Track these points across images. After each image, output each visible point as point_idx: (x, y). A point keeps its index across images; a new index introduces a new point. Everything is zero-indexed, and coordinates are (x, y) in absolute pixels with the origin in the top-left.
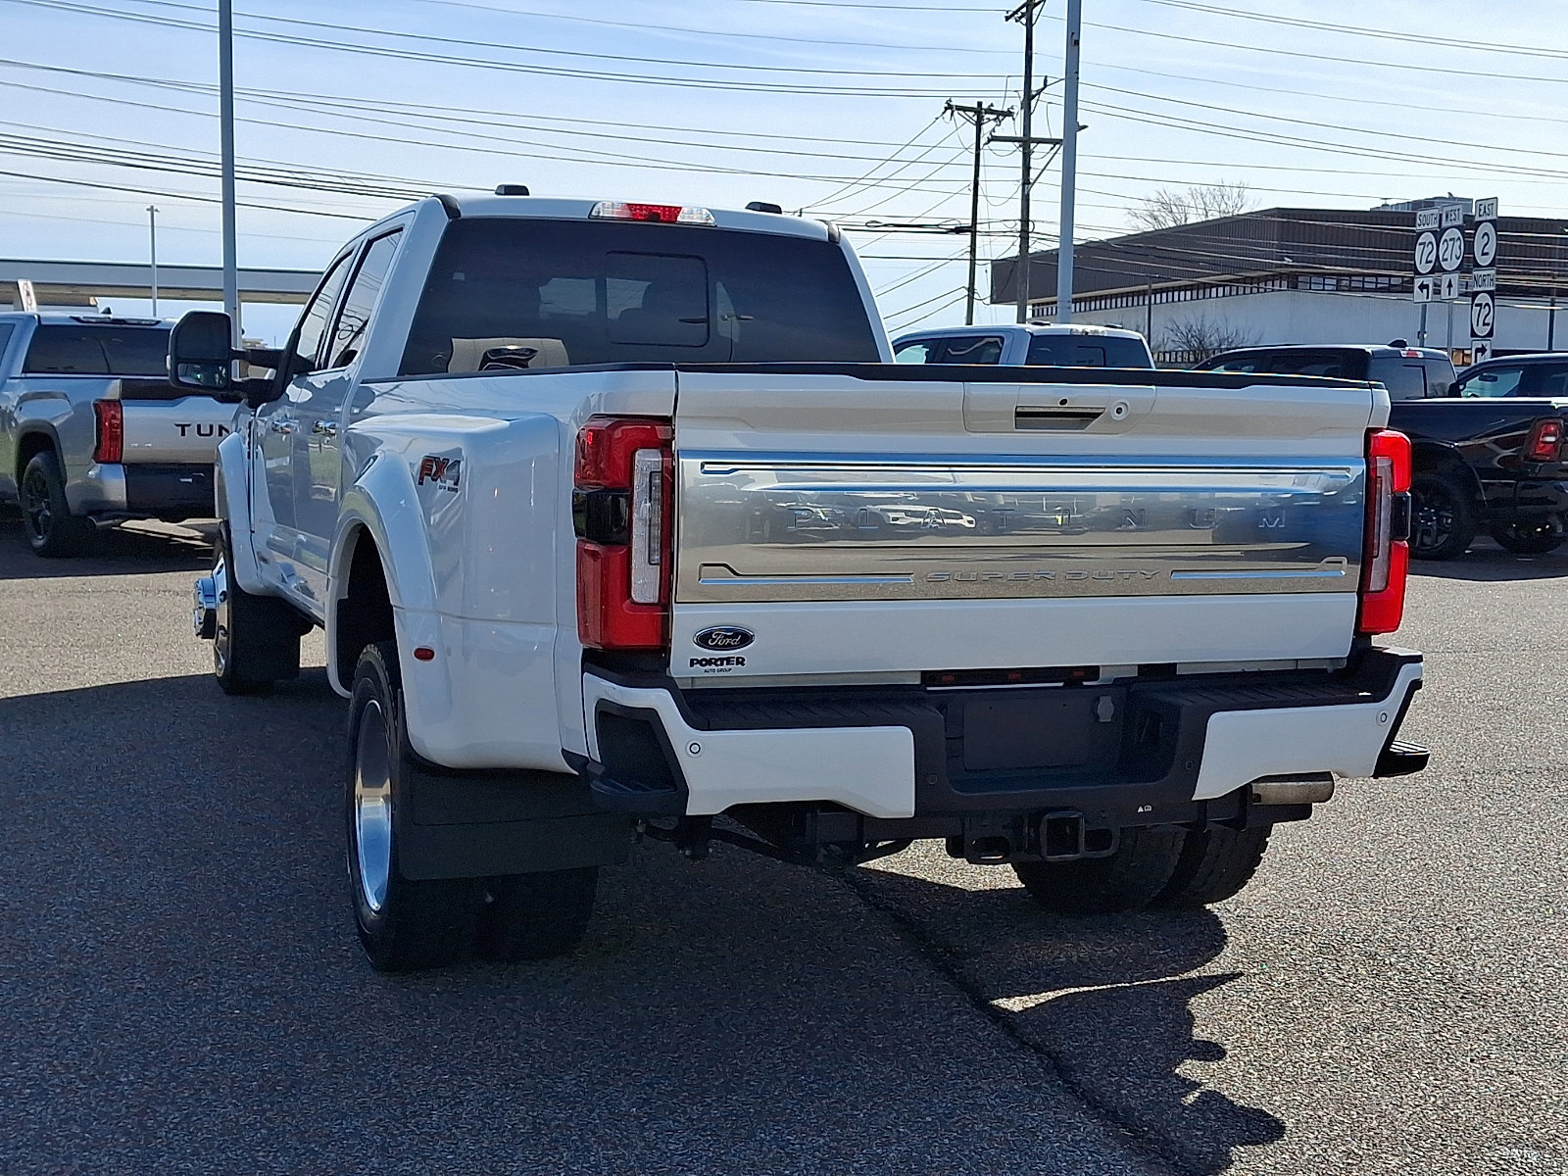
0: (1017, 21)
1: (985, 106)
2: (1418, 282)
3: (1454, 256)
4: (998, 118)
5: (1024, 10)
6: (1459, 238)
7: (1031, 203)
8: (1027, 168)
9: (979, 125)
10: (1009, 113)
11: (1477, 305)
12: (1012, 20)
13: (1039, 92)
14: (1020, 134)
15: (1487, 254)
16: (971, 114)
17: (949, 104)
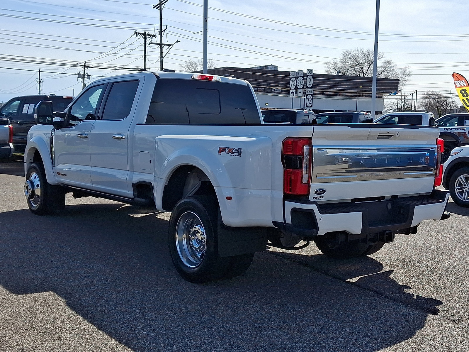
0: (156, 8)
1: (147, 33)
2: (291, 91)
3: (301, 85)
4: (150, 37)
5: (159, 5)
6: (302, 80)
7: (163, 63)
8: (162, 53)
9: (145, 38)
10: (154, 36)
11: (308, 98)
12: (155, 8)
13: (164, 30)
14: (159, 42)
15: (310, 84)
16: (143, 35)
17: (136, 32)
